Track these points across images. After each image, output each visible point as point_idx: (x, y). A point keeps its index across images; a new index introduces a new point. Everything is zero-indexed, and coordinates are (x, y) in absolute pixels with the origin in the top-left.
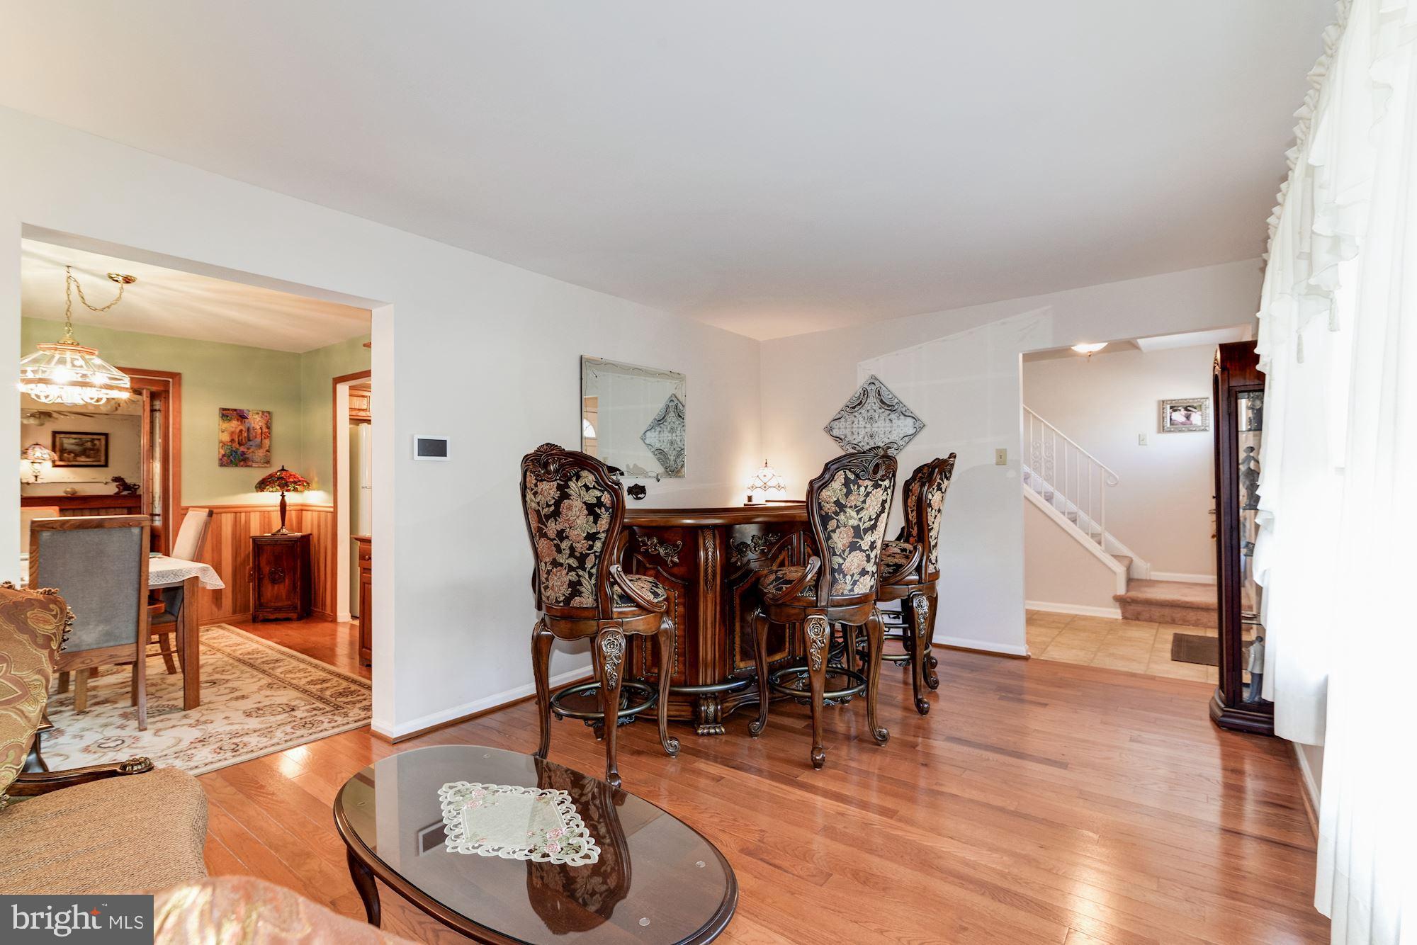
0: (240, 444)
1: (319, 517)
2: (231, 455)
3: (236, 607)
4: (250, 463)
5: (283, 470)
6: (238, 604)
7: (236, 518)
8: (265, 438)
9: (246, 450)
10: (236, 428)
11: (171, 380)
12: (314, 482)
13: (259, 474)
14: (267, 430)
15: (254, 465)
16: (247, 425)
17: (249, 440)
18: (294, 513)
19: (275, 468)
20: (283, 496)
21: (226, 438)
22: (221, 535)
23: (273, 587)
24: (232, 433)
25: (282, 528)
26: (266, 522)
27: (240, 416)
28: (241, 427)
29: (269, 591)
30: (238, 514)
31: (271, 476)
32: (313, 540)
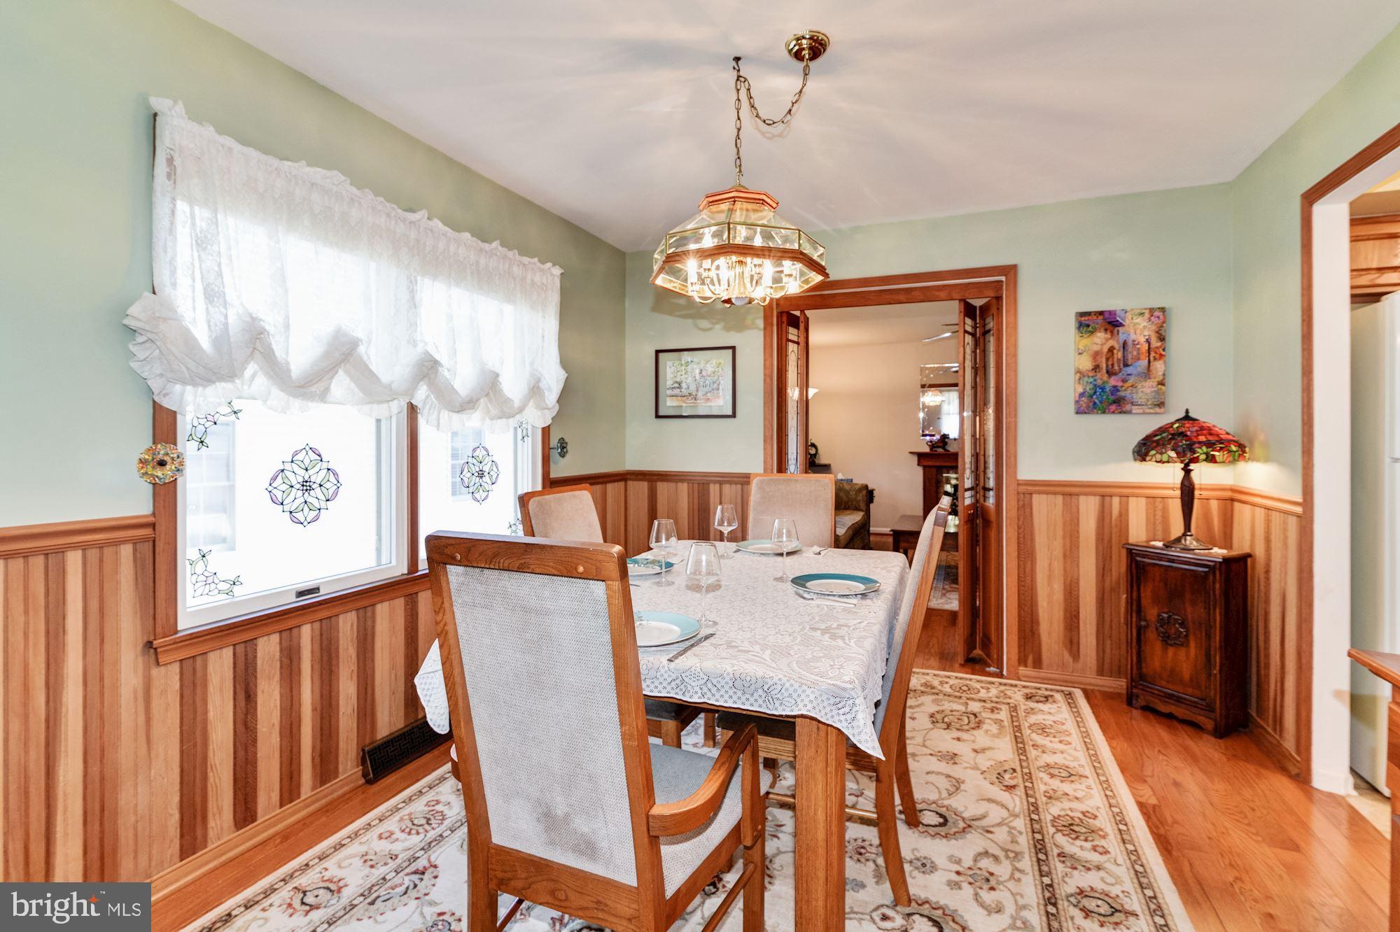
0: (1110, 373)
1: (1268, 522)
2: (1095, 393)
3: (1103, 664)
4: (1128, 407)
5: (1187, 417)
6: (1107, 660)
7: (1102, 505)
8: (1155, 359)
9: (1120, 384)
10: (1102, 345)
11: (1003, 278)
12: (1256, 445)
13: (1142, 425)
14: (1159, 344)
15: (1135, 409)
16: (1122, 337)
17: (1126, 365)
18: (1214, 505)
19: (1170, 416)
20: (1187, 472)
21: (1086, 363)
22: (1078, 532)
23: (1165, 651)
24: (1096, 355)
25: (1184, 535)
26: (1157, 520)
27: (1110, 323)
28: (1111, 343)
29: (1159, 657)
30: (1107, 499)
31: (1161, 430)
32: (1253, 568)
